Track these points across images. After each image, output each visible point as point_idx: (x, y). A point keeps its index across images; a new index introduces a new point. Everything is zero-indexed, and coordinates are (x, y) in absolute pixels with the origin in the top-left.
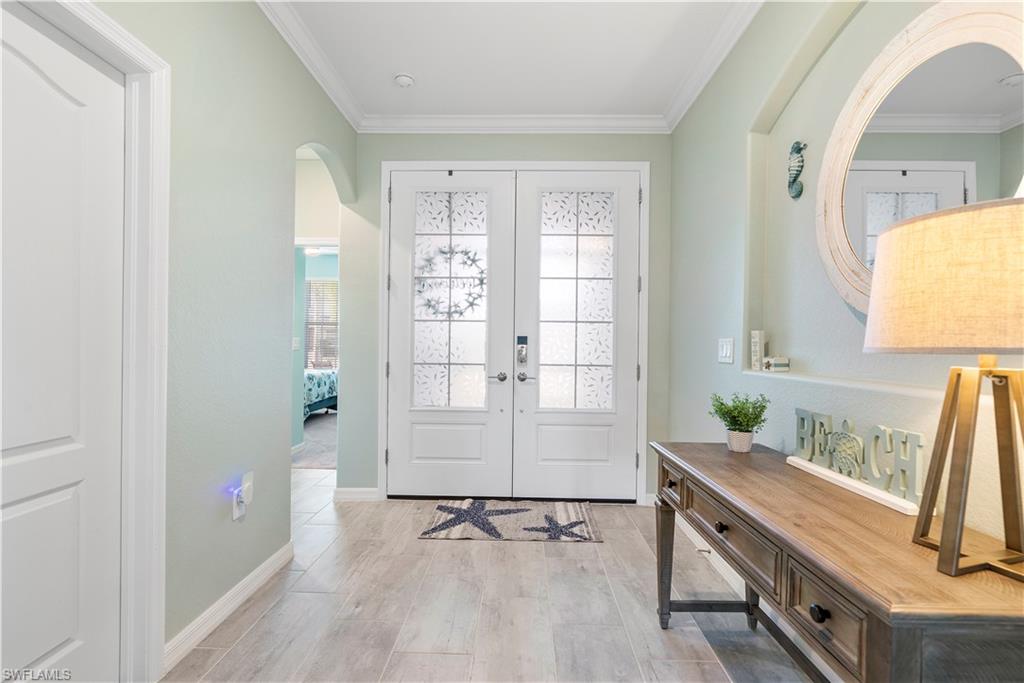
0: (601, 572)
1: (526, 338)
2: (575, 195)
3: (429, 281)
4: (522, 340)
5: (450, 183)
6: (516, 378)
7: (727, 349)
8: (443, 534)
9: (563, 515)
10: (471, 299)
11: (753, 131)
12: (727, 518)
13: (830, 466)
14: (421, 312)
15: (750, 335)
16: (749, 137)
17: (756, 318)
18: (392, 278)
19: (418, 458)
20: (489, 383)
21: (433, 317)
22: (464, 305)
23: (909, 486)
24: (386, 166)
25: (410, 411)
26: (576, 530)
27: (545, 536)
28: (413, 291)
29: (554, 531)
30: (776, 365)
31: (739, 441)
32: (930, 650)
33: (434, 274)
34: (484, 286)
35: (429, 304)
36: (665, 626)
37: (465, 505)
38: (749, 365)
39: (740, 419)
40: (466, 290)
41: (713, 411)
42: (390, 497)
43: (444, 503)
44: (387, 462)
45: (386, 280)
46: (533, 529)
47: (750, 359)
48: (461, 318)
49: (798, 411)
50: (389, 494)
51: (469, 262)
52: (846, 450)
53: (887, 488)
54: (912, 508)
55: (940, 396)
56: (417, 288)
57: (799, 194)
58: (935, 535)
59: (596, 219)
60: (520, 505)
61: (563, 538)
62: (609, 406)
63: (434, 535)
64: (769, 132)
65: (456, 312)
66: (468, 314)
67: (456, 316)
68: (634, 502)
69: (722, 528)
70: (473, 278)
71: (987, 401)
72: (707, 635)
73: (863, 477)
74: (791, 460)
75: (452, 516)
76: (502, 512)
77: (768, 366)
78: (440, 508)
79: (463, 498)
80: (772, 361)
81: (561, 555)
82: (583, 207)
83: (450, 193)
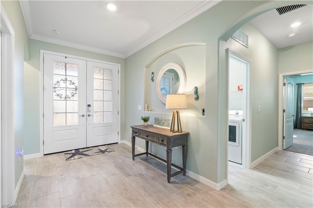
0: (118, 156)
1: (90, 105)
2: (103, 69)
3: (58, 88)
4: (89, 106)
5: (66, 60)
6: (87, 115)
7: (140, 108)
8: (72, 158)
9: (103, 148)
10: (72, 94)
11: (145, 67)
12: (148, 134)
13: (160, 125)
14: (55, 98)
15: (145, 105)
16: (144, 68)
17: (146, 102)
18: (45, 86)
19: (55, 141)
20: (79, 117)
21: (60, 99)
22: (70, 96)
23: (169, 126)
24: (42, 51)
25: (52, 127)
26: (108, 150)
27: (101, 153)
28: (53, 91)
29: (103, 152)
30: (150, 110)
31: (146, 124)
32: (172, 140)
33: (60, 86)
34: (77, 91)
35: (58, 95)
36: (134, 160)
37: (73, 152)
38: (145, 111)
39: (146, 120)
40: (71, 91)
41: (141, 119)
42: (44, 155)
43: (66, 153)
44: (43, 144)
45: (42, 88)
46: (96, 153)
47: (145, 110)
48: (70, 99)
49: (155, 118)
50: (44, 154)
51: (72, 84)
52: (162, 122)
53: (167, 127)
54: (169, 128)
55: (172, 114)
56: (54, 90)
57: (153, 81)
58: (172, 130)
59: (108, 76)
60: (89, 149)
61: (106, 152)
62: (111, 121)
63: (70, 159)
64: (148, 68)
65: (68, 98)
66: (72, 98)
67: (68, 99)
68: (118, 143)
69: (147, 136)
70: (73, 88)
71: (176, 114)
72: (141, 159)
73: (164, 126)
74: (154, 126)
75: (71, 155)
76: (86, 151)
77: (148, 111)
78: (65, 154)
79: (71, 150)
80: (149, 110)
81: (107, 155)
82: (104, 72)
83: (66, 63)
